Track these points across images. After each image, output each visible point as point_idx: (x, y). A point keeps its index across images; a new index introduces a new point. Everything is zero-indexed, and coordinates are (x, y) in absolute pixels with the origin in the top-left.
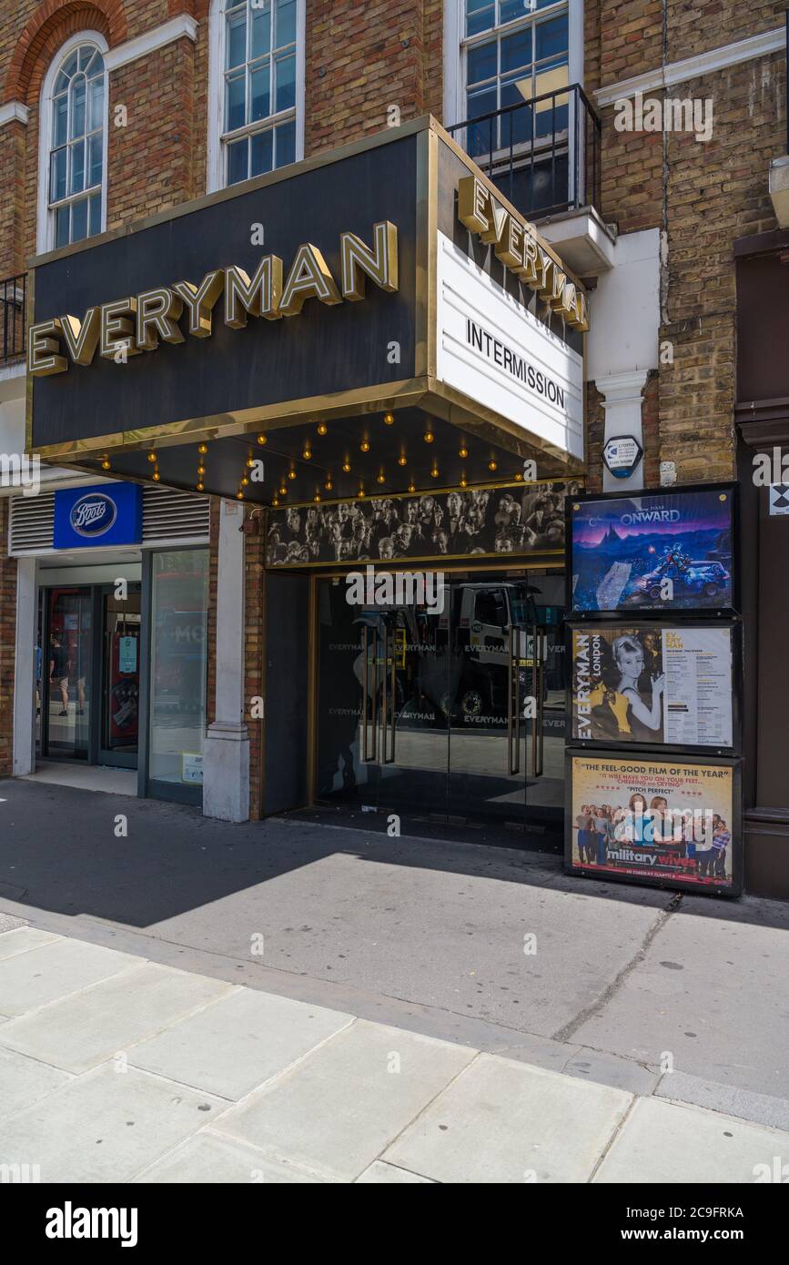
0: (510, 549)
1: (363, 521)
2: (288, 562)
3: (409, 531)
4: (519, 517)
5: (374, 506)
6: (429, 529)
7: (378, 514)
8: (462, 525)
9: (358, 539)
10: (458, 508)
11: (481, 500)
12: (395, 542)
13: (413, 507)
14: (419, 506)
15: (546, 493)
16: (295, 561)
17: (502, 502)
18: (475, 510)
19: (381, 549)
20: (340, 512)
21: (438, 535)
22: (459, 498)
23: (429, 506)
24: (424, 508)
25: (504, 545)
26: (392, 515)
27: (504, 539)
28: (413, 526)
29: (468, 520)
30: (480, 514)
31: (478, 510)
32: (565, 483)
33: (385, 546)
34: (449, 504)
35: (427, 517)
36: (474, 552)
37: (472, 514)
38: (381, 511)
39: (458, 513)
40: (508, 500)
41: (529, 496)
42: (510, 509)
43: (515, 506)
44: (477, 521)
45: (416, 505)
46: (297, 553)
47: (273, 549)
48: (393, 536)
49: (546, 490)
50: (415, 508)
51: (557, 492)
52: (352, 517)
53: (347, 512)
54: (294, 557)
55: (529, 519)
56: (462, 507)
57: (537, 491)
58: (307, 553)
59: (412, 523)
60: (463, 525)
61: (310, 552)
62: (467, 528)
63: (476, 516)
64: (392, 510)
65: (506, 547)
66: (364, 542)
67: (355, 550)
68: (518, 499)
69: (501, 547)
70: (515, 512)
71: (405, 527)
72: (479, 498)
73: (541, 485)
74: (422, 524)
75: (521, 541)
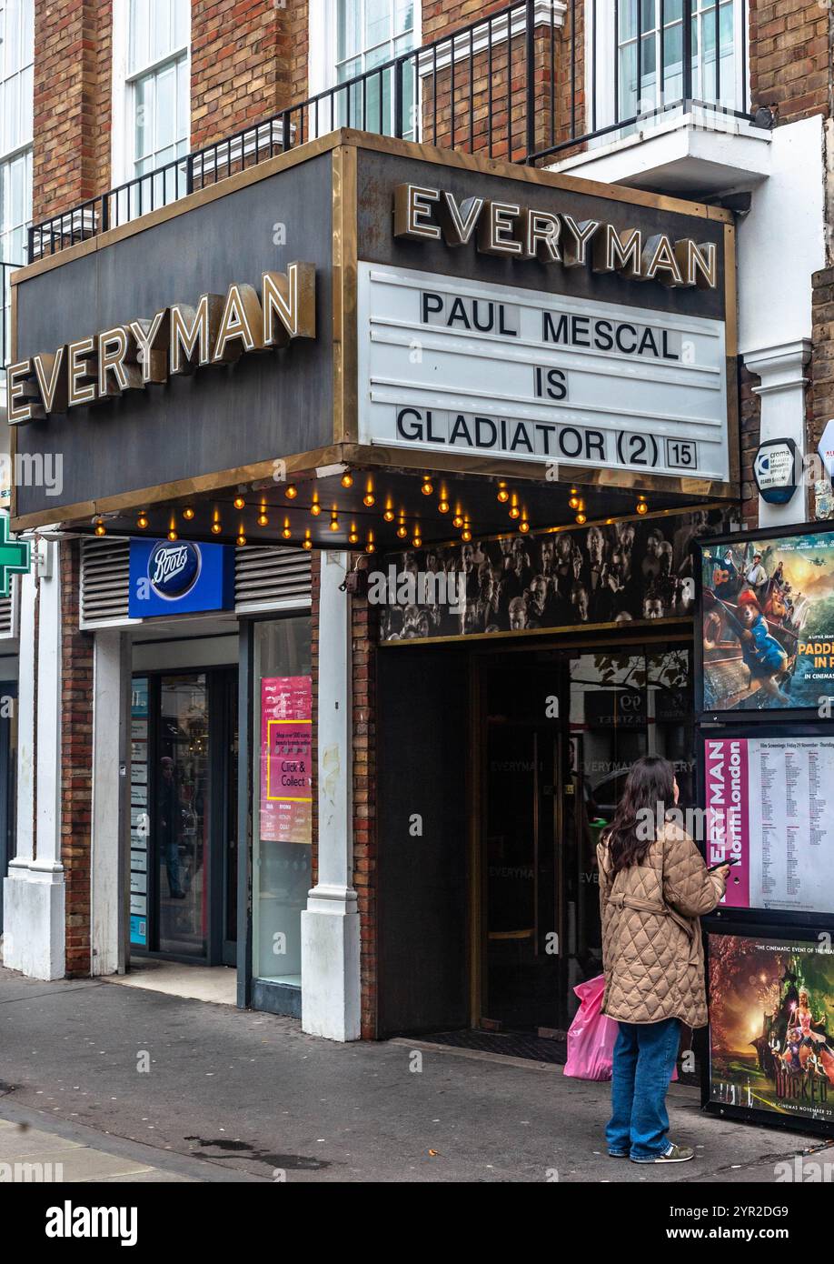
0: (661, 614)
1: (490, 572)
2: (404, 637)
3: (544, 586)
4: (670, 564)
5: (502, 547)
6: (568, 583)
7: (507, 560)
8: (604, 576)
9: (485, 600)
10: (599, 550)
11: (626, 537)
12: (527, 603)
13: (548, 550)
14: (555, 547)
15: (700, 527)
16: (412, 634)
17: (650, 541)
18: (619, 554)
19: (512, 615)
20: (463, 557)
21: (577, 592)
22: (600, 535)
23: (566, 548)
24: (560, 551)
25: (654, 609)
26: (524, 561)
27: (653, 599)
28: (548, 579)
29: (613, 570)
30: (625, 560)
31: (623, 554)
32: (722, 511)
33: (516, 612)
34: (589, 545)
35: (565, 564)
36: (619, 619)
37: (616, 559)
38: (510, 556)
39: (600, 558)
40: (657, 537)
41: (681, 531)
42: (660, 551)
43: (665, 548)
44: (622, 569)
45: (551, 546)
46: (414, 622)
47: (387, 616)
48: (525, 595)
49: (699, 521)
50: (549, 551)
51: (712, 525)
52: (478, 565)
53: (471, 558)
54: (411, 628)
55: (682, 567)
56: (604, 547)
57: (691, 523)
58: (426, 622)
59: (547, 574)
60: (606, 577)
61: (431, 620)
62: (611, 582)
63: (621, 563)
64: (523, 554)
65: (657, 611)
66: (492, 603)
67: (481, 616)
68: (669, 537)
69: (650, 611)
70: (665, 555)
71: (539, 580)
72: (623, 535)
73: (695, 514)
74: (559, 576)
75: (673, 601)
